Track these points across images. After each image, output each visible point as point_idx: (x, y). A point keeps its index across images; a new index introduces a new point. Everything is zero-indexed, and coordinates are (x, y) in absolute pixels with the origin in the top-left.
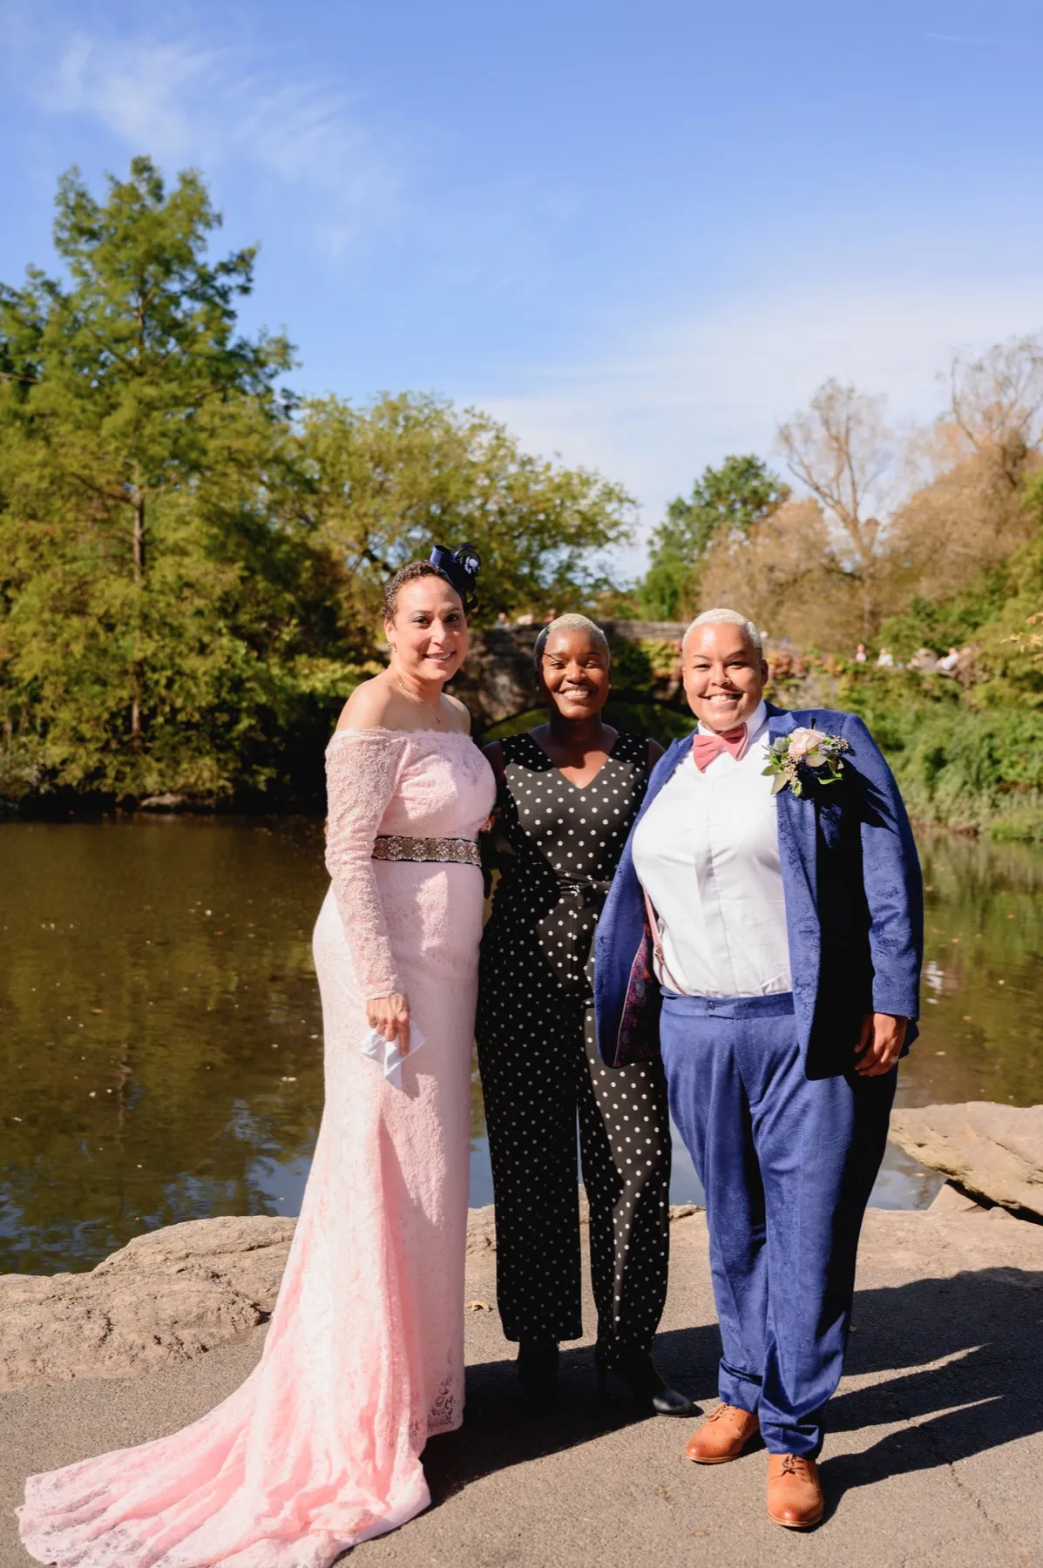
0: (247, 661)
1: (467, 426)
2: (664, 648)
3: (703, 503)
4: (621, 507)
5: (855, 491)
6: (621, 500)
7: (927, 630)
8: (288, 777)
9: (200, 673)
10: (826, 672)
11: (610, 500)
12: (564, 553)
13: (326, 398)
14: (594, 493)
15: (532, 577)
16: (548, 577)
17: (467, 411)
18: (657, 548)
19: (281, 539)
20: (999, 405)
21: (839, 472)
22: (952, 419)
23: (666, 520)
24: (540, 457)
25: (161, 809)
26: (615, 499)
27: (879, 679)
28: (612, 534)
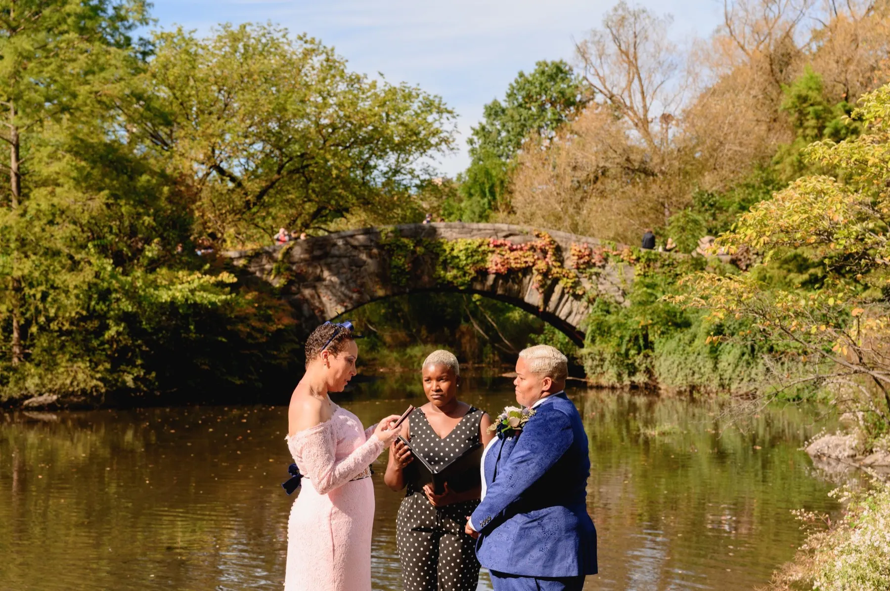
0: (113, 276)
1: (301, 50)
2: (480, 246)
3: (516, 104)
4: (441, 118)
5: (644, 98)
6: (440, 112)
7: (711, 219)
8: (154, 374)
9: (71, 286)
10: (622, 261)
11: (431, 112)
12: (392, 158)
13: (174, 30)
14: (416, 106)
17: (301, 39)
18: (477, 146)
20: (766, 19)
21: (630, 82)
22: (725, 32)
23: (484, 121)
24: (366, 77)
25: (41, 408)
26: (435, 110)
27: (668, 265)
28: (433, 141)
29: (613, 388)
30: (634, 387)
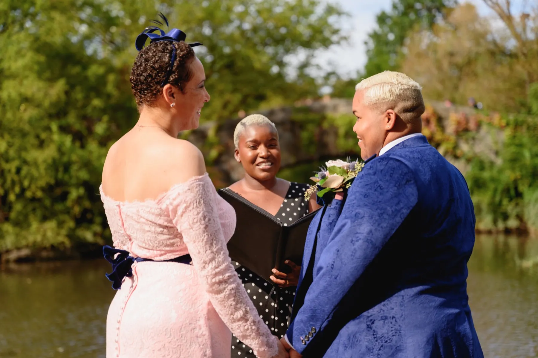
0: (72, 150)
4: (339, 18)
6: (339, 14)
10: (493, 126)
11: (331, 14)
12: (302, 55)
14: (319, 10)
15: (280, 76)
16: (291, 74)
19: (92, 60)
26: (334, 13)
28: (335, 38)
29: (489, 232)
30: (508, 232)
